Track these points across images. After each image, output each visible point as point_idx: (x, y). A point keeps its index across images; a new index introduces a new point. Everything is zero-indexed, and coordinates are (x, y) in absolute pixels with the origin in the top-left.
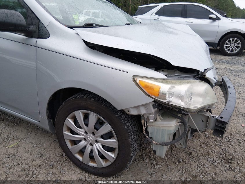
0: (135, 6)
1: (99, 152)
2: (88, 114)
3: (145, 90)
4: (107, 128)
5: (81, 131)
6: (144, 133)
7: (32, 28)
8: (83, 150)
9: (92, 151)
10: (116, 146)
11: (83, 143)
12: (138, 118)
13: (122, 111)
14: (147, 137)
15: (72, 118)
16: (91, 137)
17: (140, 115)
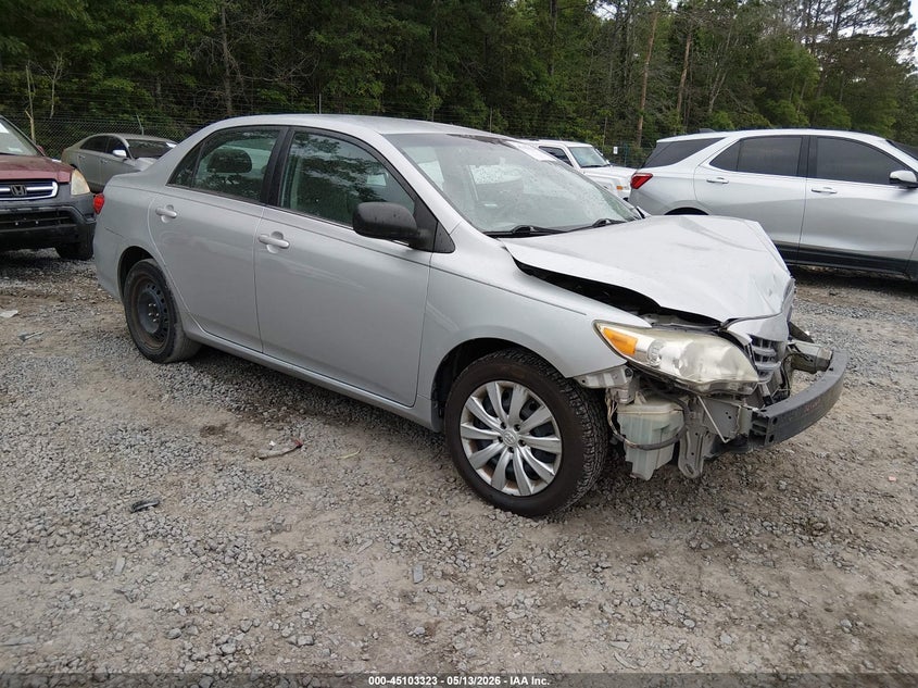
0: (659, 115)
1: (525, 462)
2: (512, 389)
3: (614, 344)
4: (543, 415)
5: (494, 422)
6: (611, 423)
7: (424, 233)
8: (494, 460)
9: (511, 462)
10: (557, 449)
11: (495, 447)
12: (600, 394)
13: (572, 382)
14: (616, 432)
15: (479, 397)
16: (512, 434)
17: (605, 389)
